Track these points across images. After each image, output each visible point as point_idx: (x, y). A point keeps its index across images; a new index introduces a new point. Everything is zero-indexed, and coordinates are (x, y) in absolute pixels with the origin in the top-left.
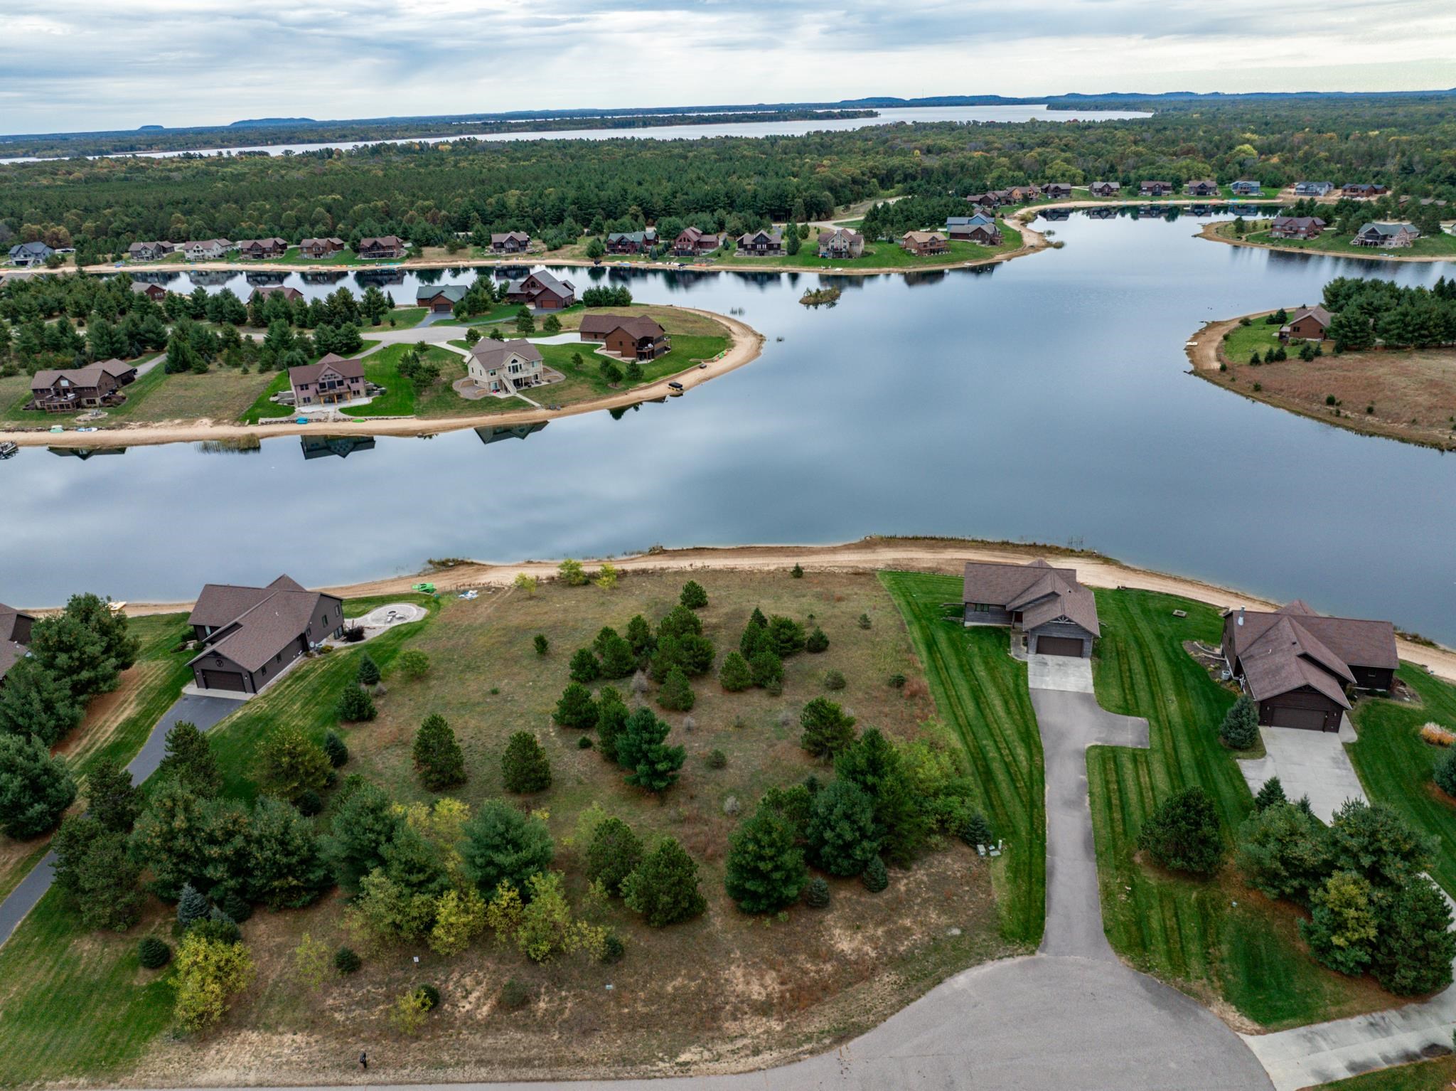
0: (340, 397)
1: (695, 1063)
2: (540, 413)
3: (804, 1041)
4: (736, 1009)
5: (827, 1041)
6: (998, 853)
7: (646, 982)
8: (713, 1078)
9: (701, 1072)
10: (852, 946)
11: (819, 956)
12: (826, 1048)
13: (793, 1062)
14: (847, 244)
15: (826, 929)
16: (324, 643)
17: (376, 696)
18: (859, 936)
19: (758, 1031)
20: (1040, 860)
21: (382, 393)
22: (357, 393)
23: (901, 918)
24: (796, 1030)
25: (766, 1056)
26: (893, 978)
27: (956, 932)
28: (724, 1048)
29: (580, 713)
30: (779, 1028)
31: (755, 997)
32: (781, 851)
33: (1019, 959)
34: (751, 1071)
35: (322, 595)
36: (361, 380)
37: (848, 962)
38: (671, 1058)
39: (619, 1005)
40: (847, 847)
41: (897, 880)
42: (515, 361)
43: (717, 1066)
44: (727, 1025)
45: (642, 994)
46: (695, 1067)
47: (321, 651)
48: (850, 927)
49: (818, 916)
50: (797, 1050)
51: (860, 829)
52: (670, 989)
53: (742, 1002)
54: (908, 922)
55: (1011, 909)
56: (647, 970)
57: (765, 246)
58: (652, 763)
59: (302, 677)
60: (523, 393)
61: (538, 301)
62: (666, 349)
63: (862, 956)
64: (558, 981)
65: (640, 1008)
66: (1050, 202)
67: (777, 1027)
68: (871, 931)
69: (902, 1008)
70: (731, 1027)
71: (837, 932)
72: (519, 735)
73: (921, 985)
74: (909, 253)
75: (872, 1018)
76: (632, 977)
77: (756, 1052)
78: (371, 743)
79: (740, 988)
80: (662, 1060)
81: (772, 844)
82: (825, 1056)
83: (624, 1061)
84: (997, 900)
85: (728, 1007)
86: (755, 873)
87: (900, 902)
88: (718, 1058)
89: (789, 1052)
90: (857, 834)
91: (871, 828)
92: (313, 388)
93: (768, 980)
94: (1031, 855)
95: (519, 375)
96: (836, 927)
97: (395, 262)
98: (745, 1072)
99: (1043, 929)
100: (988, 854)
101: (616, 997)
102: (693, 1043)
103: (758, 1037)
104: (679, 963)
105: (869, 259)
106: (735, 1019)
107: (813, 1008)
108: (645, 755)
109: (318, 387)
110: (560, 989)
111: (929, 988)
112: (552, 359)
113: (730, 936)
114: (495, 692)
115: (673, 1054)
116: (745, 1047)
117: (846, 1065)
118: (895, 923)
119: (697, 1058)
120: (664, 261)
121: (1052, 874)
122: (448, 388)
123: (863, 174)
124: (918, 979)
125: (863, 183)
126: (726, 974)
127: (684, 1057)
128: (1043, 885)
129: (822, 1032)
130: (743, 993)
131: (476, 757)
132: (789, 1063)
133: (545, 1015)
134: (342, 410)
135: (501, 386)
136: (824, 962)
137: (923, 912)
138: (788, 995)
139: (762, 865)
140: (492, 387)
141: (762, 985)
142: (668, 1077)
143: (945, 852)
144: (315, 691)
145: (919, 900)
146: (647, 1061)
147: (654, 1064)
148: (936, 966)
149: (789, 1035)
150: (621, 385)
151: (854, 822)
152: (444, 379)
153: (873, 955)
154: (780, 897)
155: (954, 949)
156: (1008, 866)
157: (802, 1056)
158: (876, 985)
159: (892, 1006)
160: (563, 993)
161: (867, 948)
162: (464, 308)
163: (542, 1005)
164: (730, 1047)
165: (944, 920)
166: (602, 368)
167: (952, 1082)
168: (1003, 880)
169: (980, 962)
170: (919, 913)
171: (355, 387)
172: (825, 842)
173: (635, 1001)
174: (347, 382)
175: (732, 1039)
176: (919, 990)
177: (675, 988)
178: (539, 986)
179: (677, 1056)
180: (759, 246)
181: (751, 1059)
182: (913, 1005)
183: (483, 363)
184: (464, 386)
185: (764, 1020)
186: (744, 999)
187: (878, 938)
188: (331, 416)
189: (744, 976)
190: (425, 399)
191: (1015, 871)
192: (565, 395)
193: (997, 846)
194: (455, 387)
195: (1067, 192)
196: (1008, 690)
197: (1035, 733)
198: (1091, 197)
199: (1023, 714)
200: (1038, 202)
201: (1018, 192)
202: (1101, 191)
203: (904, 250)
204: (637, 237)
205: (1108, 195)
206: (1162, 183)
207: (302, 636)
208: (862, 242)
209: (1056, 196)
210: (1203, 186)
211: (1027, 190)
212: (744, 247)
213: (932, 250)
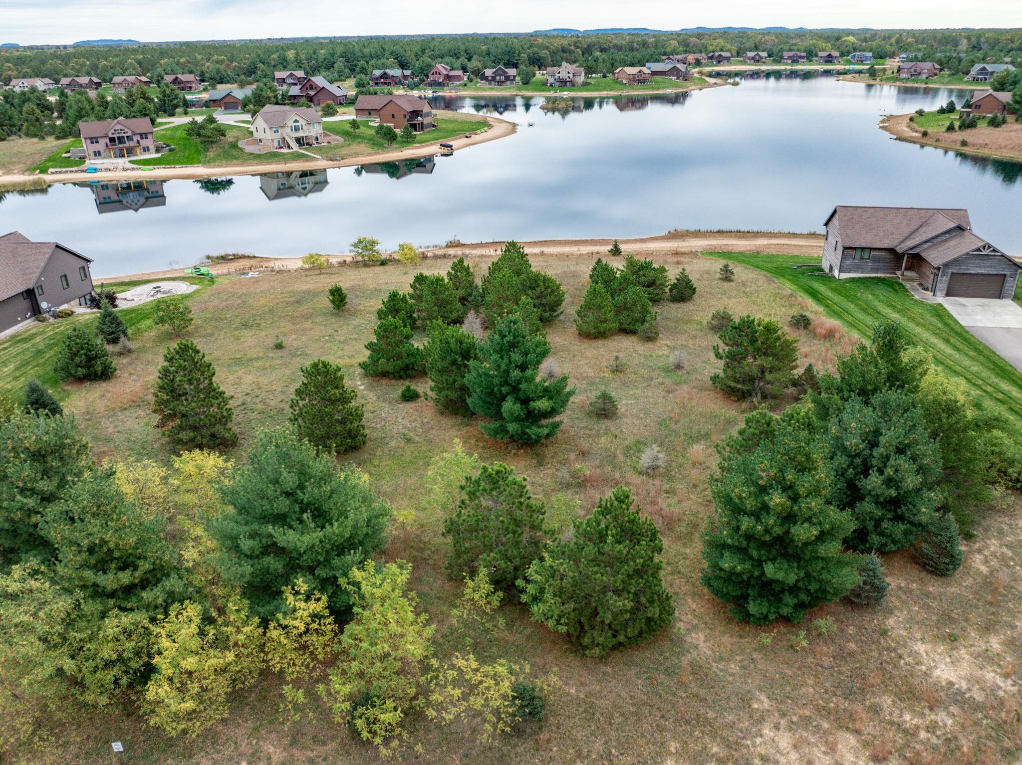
0: (130, 151)
2: (320, 164)
10: (962, 672)
11: (917, 698)
14: (571, 75)
15: (899, 645)
16: (64, 307)
17: (121, 354)
18: (964, 654)
21: (171, 150)
22: (146, 149)
23: (1014, 615)
29: (399, 356)
35: (58, 246)
36: (149, 136)
41: (967, 556)
42: (296, 121)
47: (56, 316)
48: (939, 639)
57: (503, 78)
58: (525, 401)
59: (25, 340)
60: (305, 149)
61: (315, 99)
62: (434, 126)
63: (992, 692)
66: (715, 66)
68: (978, 644)
71: (921, 648)
72: (315, 365)
74: (621, 83)
78: (101, 406)
87: (995, 591)
92: (103, 142)
95: (300, 134)
97: (193, 94)
105: (589, 87)
108: (515, 389)
109: (108, 141)
112: (330, 129)
114: (279, 346)
118: (1011, 627)
120: (420, 90)
122: (234, 146)
123: (570, 45)
125: (571, 52)
126: (760, 745)
131: (253, 416)
134: (131, 162)
135: (284, 143)
136: (932, 709)
140: (276, 144)
144: (39, 352)
150: (395, 145)
152: (230, 140)
153: (1010, 687)
154: (820, 590)
161: (992, 677)
162: (250, 101)
166: (377, 133)
171: (144, 143)
174: (136, 138)
180: (498, 78)
183: (266, 121)
184: (247, 144)
187: (1000, 657)
188: (120, 166)
189: (795, 747)
190: (211, 154)
192: (344, 151)
194: (241, 144)
195: (728, 59)
196: (939, 329)
197: (1009, 368)
198: (745, 63)
199: (979, 352)
200: (707, 65)
201: (691, 58)
202: (753, 58)
203: (617, 81)
204: (396, 72)
205: (758, 61)
206: (799, 53)
207: (30, 294)
208: (583, 74)
209: (719, 62)
210: (830, 56)
211: (698, 56)
212: (484, 78)
213: (639, 80)
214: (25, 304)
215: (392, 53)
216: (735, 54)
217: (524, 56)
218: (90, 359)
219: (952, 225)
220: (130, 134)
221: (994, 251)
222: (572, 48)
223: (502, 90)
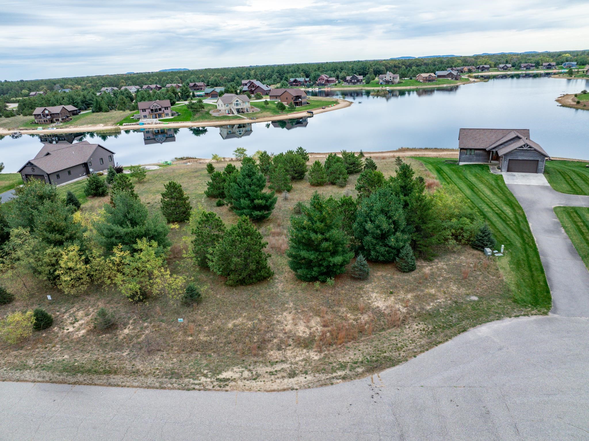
0: (160, 115)
1: (234, 380)
3: (338, 369)
4: (282, 341)
5: (360, 370)
6: (501, 255)
7: (212, 320)
8: (246, 393)
9: (237, 388)
10: (386, 304)
11: (358, 309)
12: (358, 375)
13: (326, 385)
15: (365, 293)
18: (392, 298)
19: (297, 359)
20: (535, 259)
22: (167, 114)
23: (427, 287)
24: (332, 360)
25: (301, 379)
26: (422, 326)
27: (476, 298)
28: (262, 369)
30: (316, 358)
31: (301, 334)
32: (329, 227)
33: (534, 318)
34: (284, 390)
35: (99, 146)
36: (169, 108)
37: (383, 315)
38: (214, 374)
39: (185, 333)
40: (383, 237)
41: (423, 267)
42: (237, 101)
43: (254, 383)
44: (272, 352)
45: (207, 328)
46: (233, 383)
48: (385, 293)
49: (359, 284)
50: (330, 376)
51: (394, 222)
52: (230, 325)
53: (289, 337)
54: (433, 291)
55: (518, 286)
56: (216, 312)
57: (356, 81)
58: (252, 201)
60: (240, 114)
61: (255, 92)
62: (307, 103)
63: (395, 312)
64: (145, 316)
65: (202, 337)
67: (315, 356)
68: (402, 295)
69: (431, 348)
70: (274, 354)
71: (374, 295)
73: (448, 332)
75: (402, 354)
76: (201, 315)
77: (292, 375)
79: (288, 328)
80: (206, 376)
81: (323, 220)
82: (357, 381)
83: (173, 374)
84: (505, 280)
85: (275, 341)
86: (309, 245)
87: (426, 279)
88: (256, 377)
89: (323, 377)
90: (392, 226)
91: (403, 223)
92: (148, 111)
93: (313, 323)
94: (528, 256)
95: (239, 107)
96: (373, 292)
97: (201, 92)
98: (278, 391)
99: (550, 299)
100: (493, 254)
101: (185, 329)
102: (238, 364)
103: (296, 363)
104: (243, 309)
105: (401, 84)
106: (279, 349)
107: (349, 344)
110: (144, 321)
111: (455, 335)
112: (255, 105)
113: (287, 294)
115: (216, 371)
116: (283, 370)
117: (377, 390)
118: (422, 291)
119: (237, 376)
120: (312, 88)
121: (548, 267)
122: (208, 113)
124: (444, 328)
126: (279, 317)
127: (224, 375)
128: (542, 272)
129: (356, 363)
130: (291, 331)
132: (322, 385)
133: (125, 338)
134: (159, 120)
135: (231, 112)
136: (362, 314)
137: (445, 285)
138: (328, 334)
139: (313, 236)
140: (227, 112)
141: (307, 327)
142: (205, 390)
143: (459, 253)
145: (441, 278)
146: (193, 375)
147: (197, 378)
148: (460, 320)
149: (325, 363)
150: (283, 113)
151: (390, 218)
152: (206, 110)
153: (404, 310)
154: (328, 267)
155: (474, 309)
156: (510, 262)
157: (335, 381)
158: (407, 331)
159: (422, 346)
160: (146, 324)
161: (399, 306)
163: (126, 331)
164: (269, 369)
165: (463, 291)
166: (277, 107)
167: (488, 413)
168: (508, 269)
169: (499, 318)
170: (441, 286)
171: (166, 112)
172: (366, 232)
173: (199, 332)
174: (163, 109)
175: (272, 364)
176: (446, 336)
177: (235, 326)
178: (129, 318)
179: (220, 373)
180: (353, 81)
181: (286, 380)
182: (440, 346)
183: (223, 101)
184: (213, 112)
185: (305, 351)
186: (289, 335)
187: (408, 301)
188: (155, 122)
189: (293, 319)
190: (196, 116)
191: (517, 265)
192: (259, 115)
193: (499, 251)
194: (210, 112)
195: (488, 69)
196: (492, 185)
197: (514, 201)
198: (498, 71)
199: (504, 194)
200: (475, 72)
201: (466, 69)
202: (503, 68)
203: (417, 81)
204: (301, 79)
205: (506, 69)
206: (530, 64)
207: (85, 165)
208: (398, 78)
209: (483, 70)
210: (549, 65)
211: (470, 67)
212: (347, 81)
213: (430, 80)
214: (83, 169)
215: (303, 70)
216: (493, 65)
217: (371, 70)
218: (97, 187)
219: (514, 136)
220: (160, 107)
221: (530, 147)
222: (400, 65)
223: (354, 87)
